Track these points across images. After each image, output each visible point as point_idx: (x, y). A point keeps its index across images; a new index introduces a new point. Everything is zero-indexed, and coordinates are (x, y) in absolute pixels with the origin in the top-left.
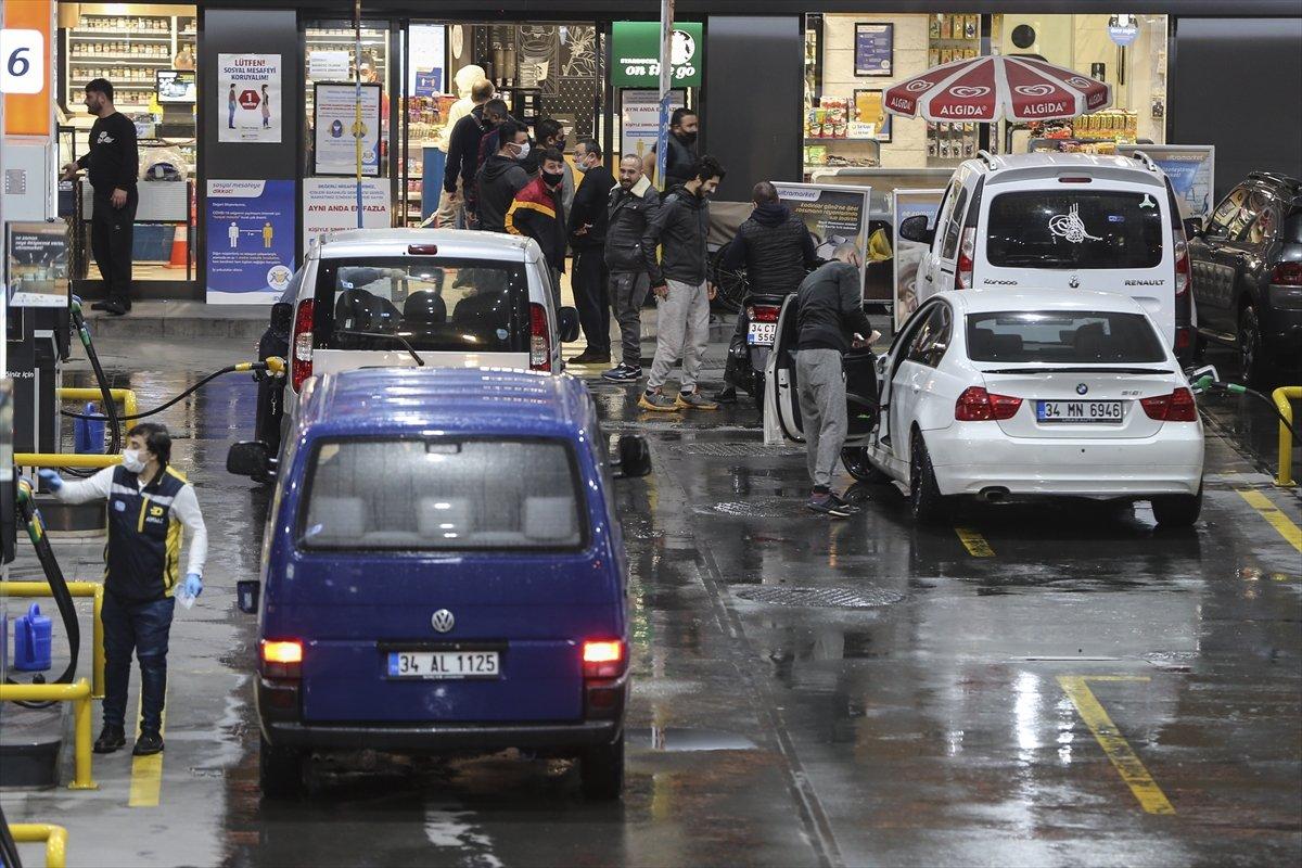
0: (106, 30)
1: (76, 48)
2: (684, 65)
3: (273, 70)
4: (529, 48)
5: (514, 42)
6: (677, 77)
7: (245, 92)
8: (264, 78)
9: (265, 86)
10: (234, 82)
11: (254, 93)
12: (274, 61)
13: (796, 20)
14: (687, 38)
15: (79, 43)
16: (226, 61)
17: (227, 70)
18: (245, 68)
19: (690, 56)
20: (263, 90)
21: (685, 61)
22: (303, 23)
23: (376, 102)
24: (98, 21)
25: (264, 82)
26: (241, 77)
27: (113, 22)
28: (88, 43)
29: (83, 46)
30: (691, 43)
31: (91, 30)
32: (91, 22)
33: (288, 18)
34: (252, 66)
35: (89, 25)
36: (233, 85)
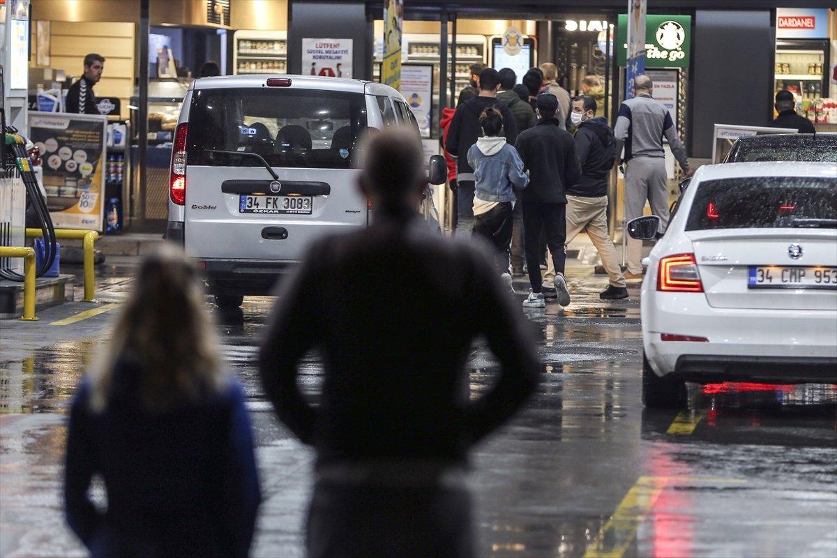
0: (265, 52)
1: (242, 65)
2: (676, 50)
3: (346, 52)
4: (600, 68)
5: (587, 64)
6: (670, 59)
7: (323, 70)
8: (339, 58)
9: (339, 65)
10: (315, 61)
11: (330, 70)
12: (347, 44)
13: (767, 14)
14: (678, 28)
15: (244, 62)
16: (308, 44)
17: (309, 52)
18: (324, 50)
19: (681, 42)
20: (338, 67)
21: (677, 47)
22: (371, 16)
23: (429, 79)
24: (259, 45)
25: (338, 61)
26: (320, 57)
27: (271, 46)
28: (251, 62)
29: (247, 64)
30: (682, 32)
31: (254, 51)
32: (254, 45)
33: (358, 10)
34: (329, 49)
35: (252, 48)
36: (314, 64)
